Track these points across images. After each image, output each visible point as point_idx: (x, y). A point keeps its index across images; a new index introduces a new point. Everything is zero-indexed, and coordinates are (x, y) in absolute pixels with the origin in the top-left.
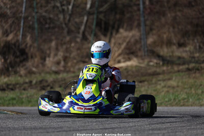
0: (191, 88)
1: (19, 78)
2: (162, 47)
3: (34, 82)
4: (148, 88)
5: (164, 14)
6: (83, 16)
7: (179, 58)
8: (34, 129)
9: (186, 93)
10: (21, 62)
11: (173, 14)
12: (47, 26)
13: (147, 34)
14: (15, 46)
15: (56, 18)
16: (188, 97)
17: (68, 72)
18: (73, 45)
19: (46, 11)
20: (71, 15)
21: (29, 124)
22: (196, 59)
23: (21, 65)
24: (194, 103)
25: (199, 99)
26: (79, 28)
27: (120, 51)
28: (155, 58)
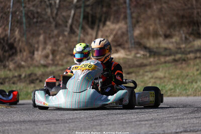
0: (178, 78)
1: (8, 72)
2: (148, 38)
3: (23, 76)
5: (150, 6)
6: (70, 10)
7: (166, 49)
8: (23, 122)
9: (173, 83)
10: (10, 56)
11: (159, 6)
12: (35, 20)
13: (134, 26)
14: (4, 41)
15: (43, 12)
16: (175, 87)
17: (57, 65)
18: (61, 38)
19: (34, 6)
20: (58, 9)
21: (18, 117)
22: (183, 50)
23: (10, 59)
24: (180, 93)
25: (186, 89)
26: (67, 22)
28: (142, 50)
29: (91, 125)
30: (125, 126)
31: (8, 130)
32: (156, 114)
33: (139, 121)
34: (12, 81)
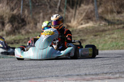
1: (21, 36)
2: (107, 14)
4: (100, 39)
7: (118, 20)
9: (123, 41)
10: (22, 26)
12: (37, 4)
13: (98, 7)
14: (18, 17)
21: (29, 63)
23: (22, 28)
26: (57, 5)
27: (82, 18)
28: (103, 21)
29: (74, 68)
30: (94, 68)
31: (22, 71)
32: (113, 61)
33: (103, 65)
34: (24, 42)
